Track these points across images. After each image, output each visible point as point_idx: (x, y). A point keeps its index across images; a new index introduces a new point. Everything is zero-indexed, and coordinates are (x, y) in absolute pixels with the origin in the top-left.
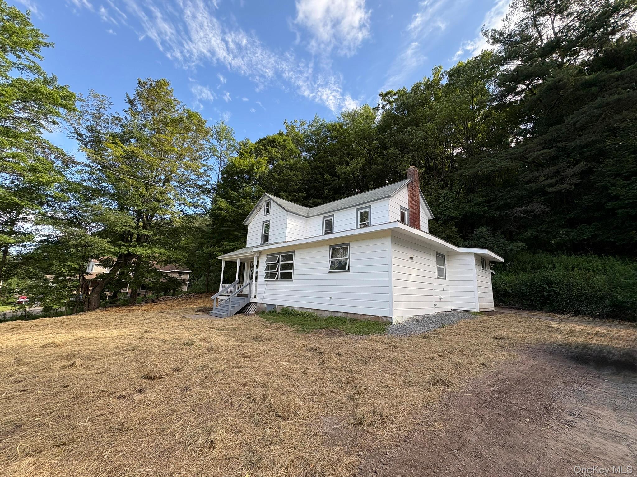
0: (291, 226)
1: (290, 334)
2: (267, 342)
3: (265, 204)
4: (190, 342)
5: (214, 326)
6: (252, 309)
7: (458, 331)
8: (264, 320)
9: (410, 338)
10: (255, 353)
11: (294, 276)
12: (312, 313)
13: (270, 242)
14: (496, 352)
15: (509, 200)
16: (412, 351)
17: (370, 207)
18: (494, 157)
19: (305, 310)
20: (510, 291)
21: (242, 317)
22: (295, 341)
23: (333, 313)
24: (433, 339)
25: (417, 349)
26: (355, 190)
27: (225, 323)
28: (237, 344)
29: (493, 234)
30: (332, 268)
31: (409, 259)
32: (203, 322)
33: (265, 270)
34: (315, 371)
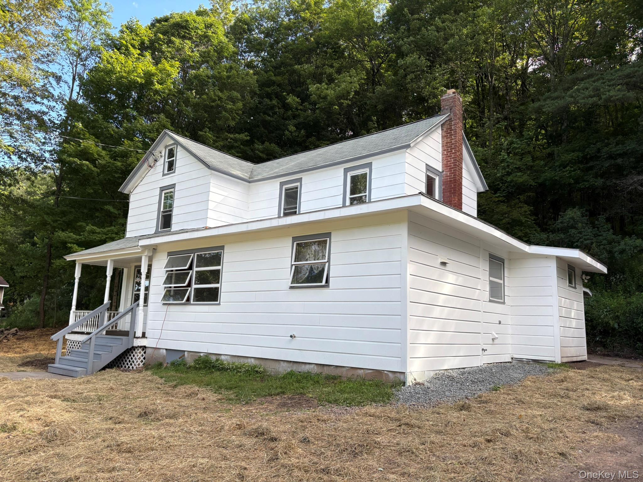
0: (218, 198)
1: (212, 406)
2: (167, 420)
3: (165, 153)
4: (9, 424)
5: (59, 394)
6: (137, 359)
7: (522, 397)
8: (162, 381)
9: (436, 409)
10: (143, 442)
11: (223, 296)
12: (255, 367)
13: (175, 227)
14: (584, 433)
15: (619, 161)
16: (439, 432)
17: (369, 165)
18: (598, 80)
19: (242, 360)
20: (616, 326)
21: (116, 374)
22: (221, 418)
23: (295, 365)
24: (477, 410)
25: (448, 429)
26: (343, 131)
27: (82, 386)
28: (106, 426)
29: (592, 223)
30: (296, 279)
31: (438, 265)
32: (34, 385)
33: (165, 283)
34: (260, 473)
